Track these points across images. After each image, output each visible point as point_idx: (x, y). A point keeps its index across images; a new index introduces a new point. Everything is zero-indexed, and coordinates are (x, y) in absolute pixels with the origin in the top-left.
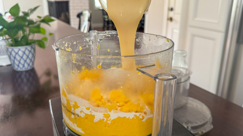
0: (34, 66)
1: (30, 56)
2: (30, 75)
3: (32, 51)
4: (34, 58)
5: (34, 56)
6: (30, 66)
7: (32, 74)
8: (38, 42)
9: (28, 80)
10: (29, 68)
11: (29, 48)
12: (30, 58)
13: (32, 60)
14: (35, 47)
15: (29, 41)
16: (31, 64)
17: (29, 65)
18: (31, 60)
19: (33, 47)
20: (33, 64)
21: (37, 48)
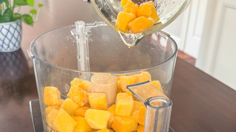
0: (20, 46)
1: (16, 34)
2: (16, 57)
3: (18, 28)
4: (21, 36)
5: (20, 34)
6: (16, 47)
7: (19, 56)
8: (25, 17)
9: (14, 63)
10: (15, 49)
11: (14, 24)
12: (16, 37)
13: (19, 39)
14: (21, 23)
15: (14, 16)
16: (17, 44)
17: (15, 45)
18: (17, 39)
19: (19, 23)
20: (19, 44)
21: (24, 25)
